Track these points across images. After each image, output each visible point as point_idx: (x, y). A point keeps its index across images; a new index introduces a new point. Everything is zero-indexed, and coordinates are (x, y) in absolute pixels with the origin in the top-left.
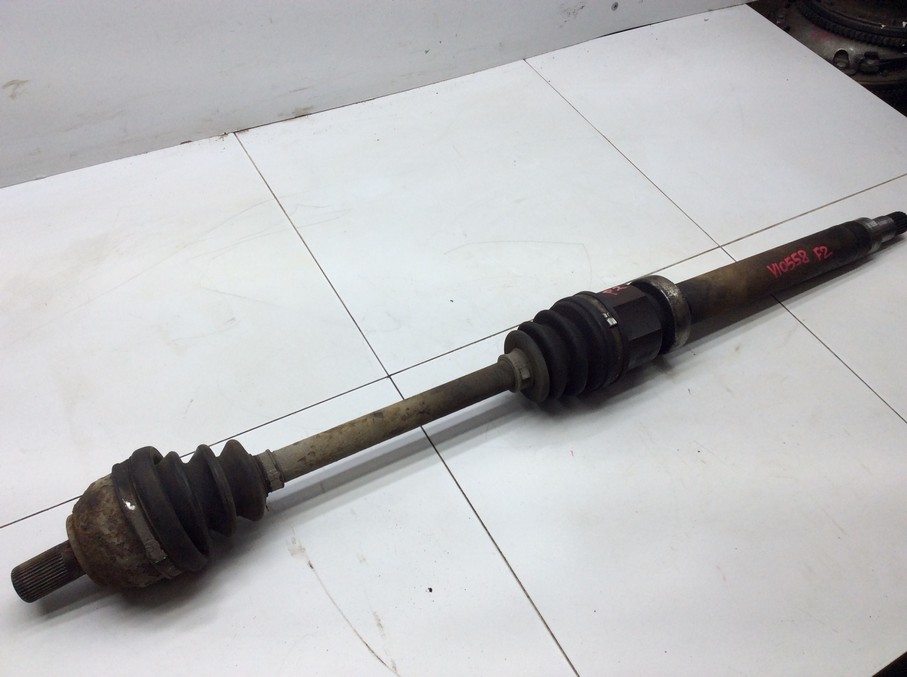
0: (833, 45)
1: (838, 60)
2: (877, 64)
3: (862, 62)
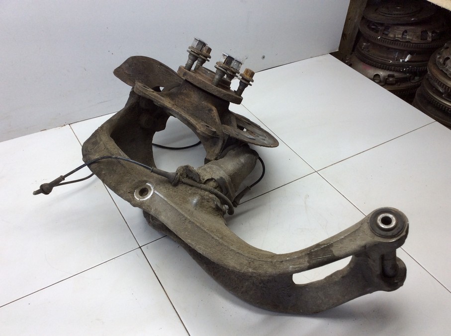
0: (373, 72)
1: (376, 78)
2: (394, 80)
3: (387, 79)
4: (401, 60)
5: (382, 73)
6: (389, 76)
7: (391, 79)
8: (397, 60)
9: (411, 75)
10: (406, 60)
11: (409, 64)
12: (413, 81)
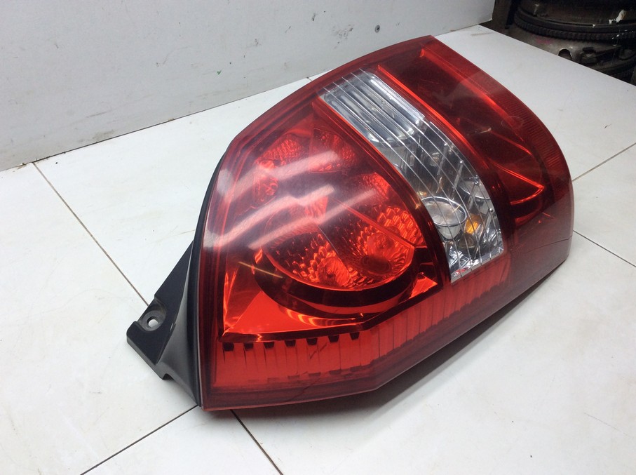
0: (557, 47)
2: (595, 56)
3: (582, 56)
4: (610, 21)
5: (572, 48)
6: (587, 51)
7: (589, 56)
8: (602, 22)
9: (620, 46)
10: (619, 19)
11: (622, 25)
12: (623, 57)
